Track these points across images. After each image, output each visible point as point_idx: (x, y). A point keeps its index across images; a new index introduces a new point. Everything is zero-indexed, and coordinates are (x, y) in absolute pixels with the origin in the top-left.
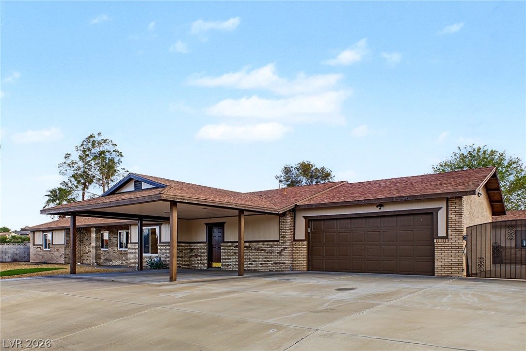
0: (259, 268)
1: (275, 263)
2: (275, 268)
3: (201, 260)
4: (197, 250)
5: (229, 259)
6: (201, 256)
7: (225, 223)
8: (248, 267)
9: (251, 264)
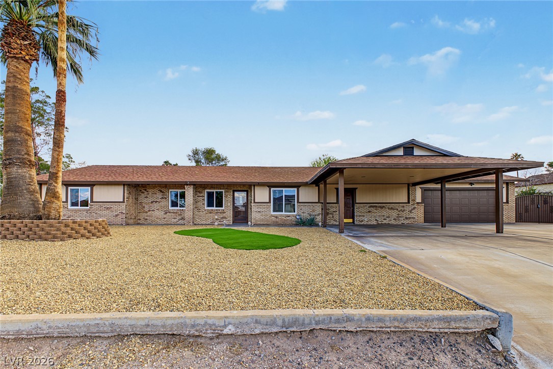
0: (393, 222)
1: (407, 218)
2: (406, 222)
3: (333, 217)
4: (329, 209)
5: (363, 216)
6: (332, 214)
7: (357, 188)
8: (382, 221)
9: (385, 219)
